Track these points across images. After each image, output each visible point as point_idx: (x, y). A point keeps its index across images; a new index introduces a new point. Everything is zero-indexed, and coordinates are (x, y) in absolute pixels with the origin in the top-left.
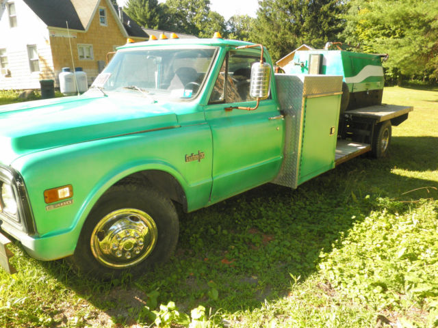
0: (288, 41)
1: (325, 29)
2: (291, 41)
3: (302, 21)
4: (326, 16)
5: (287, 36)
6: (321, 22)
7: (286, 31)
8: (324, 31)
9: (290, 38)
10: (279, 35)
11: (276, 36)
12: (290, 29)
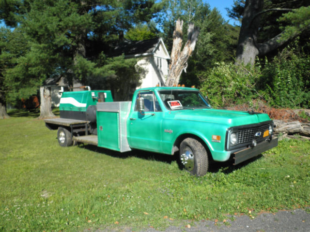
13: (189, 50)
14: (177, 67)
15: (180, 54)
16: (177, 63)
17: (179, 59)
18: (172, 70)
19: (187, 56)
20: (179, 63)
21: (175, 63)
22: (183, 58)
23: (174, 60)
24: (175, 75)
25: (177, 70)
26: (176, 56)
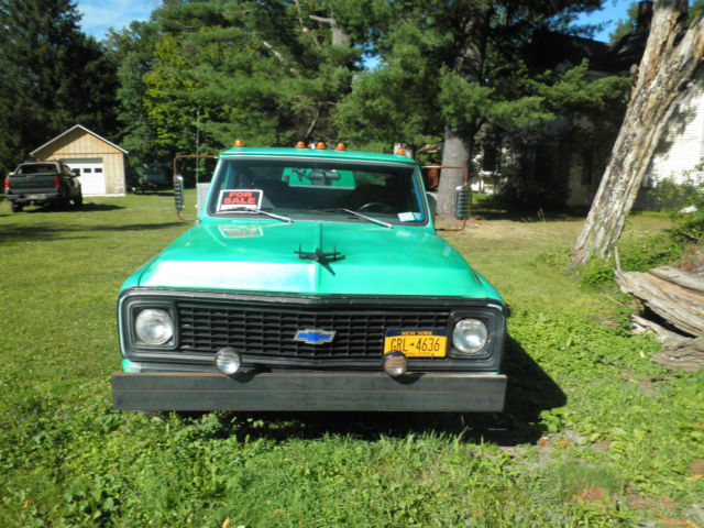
0: (33, 117)
1: (97, 100)
2: (39, 117)
3: (56, 85)
4: (96, 80)
5: (32, 108)
6: (89, 89)
7: (28, 100)
8: (94, 104)
9: (38, 113)
10: (17, 106)
11: (11, 108)
12: (36, 97)
13: (698, 41)
14: (653, 97)
15: (669, 54)
16: (654, 83)
17: (662, 72)
18: (636, 105)
19: (691, 59)
20: (660, 83)
21: (647, 82)
22: (675, 66)
23: (646, 75)
24: (641, 122)
25: (650, 105)
26: (653, 61)
